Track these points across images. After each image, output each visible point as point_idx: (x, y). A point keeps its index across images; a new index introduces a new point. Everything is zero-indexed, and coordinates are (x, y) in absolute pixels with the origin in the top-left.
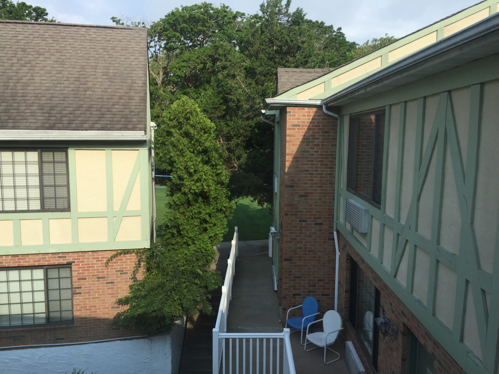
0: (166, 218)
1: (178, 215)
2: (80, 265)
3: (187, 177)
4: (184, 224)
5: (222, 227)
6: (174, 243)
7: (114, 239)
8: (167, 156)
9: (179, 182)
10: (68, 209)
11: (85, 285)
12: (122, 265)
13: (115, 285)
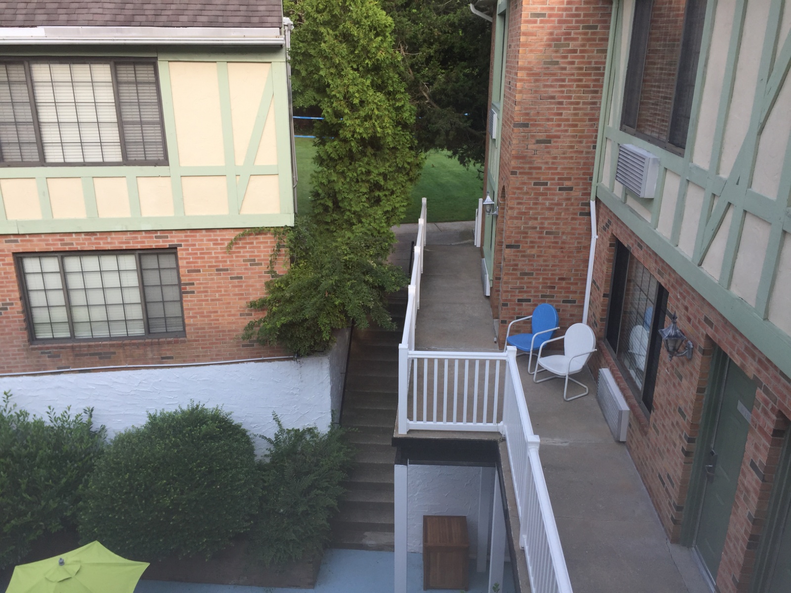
0: (316, 182)
1: (334, 177)
2: (190, 250)
3: (349, 112)
4: (345, 190)
5: (403, 196)
6: (330, 221)
7: (239, 211)
8: (314, 76)
9: (334, 121)
10: (165, 162)
11: (199, 280)
12: (253, 252)
13: (244, 282)
